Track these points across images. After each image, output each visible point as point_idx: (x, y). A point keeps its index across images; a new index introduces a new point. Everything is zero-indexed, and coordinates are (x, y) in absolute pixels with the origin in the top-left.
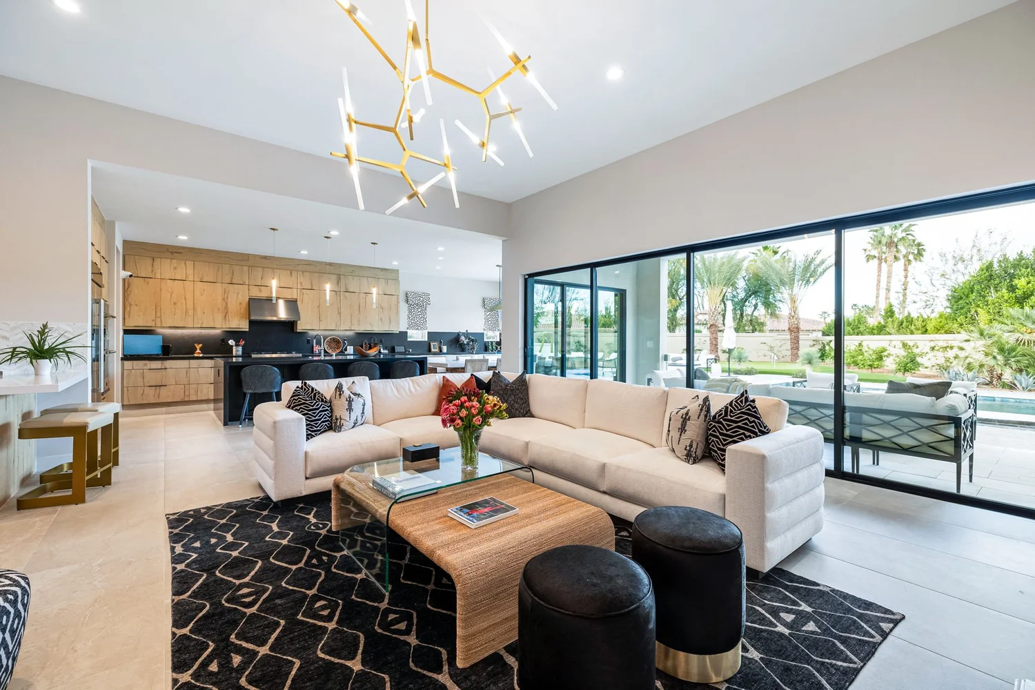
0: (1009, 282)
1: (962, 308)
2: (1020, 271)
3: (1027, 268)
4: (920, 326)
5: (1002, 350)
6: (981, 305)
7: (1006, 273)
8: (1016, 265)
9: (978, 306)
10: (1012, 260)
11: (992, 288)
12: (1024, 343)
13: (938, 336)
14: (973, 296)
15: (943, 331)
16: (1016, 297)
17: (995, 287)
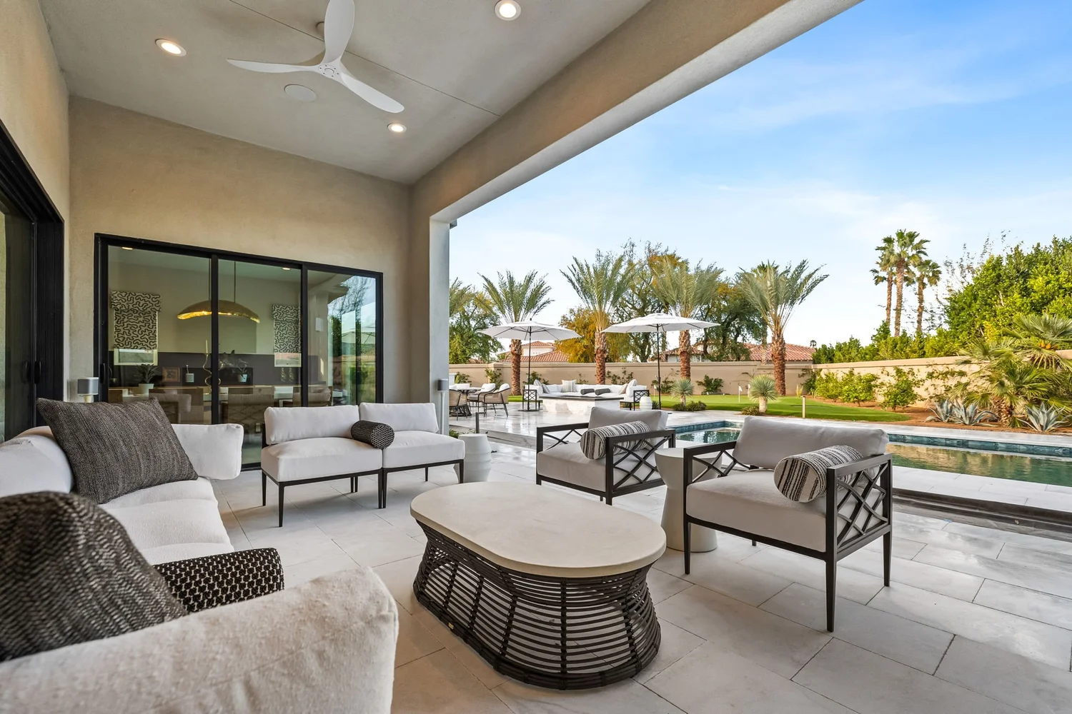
0: (1023, 284)
1: (964, 322)
2: (1037, 268)
3: (1046, 264)
4: (917, 348)
5: (1011, 374)
6: (987, 316)
7: (1018, 272)
8: (1031, 261)
9: (984, 318)
10: (1025, 255)
11: (1001, 294)
12: (1043, 363)
13: (937, 360)
14: (976, 306)
15: (942, 353)
16: (1032, 303)
17: (1004, 292)
